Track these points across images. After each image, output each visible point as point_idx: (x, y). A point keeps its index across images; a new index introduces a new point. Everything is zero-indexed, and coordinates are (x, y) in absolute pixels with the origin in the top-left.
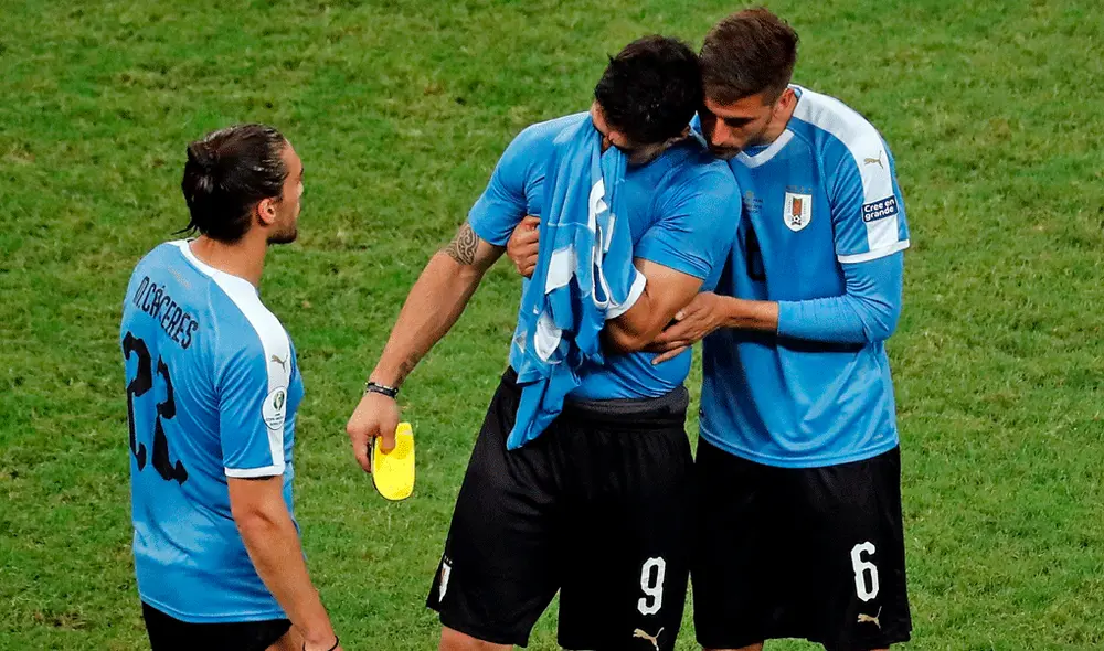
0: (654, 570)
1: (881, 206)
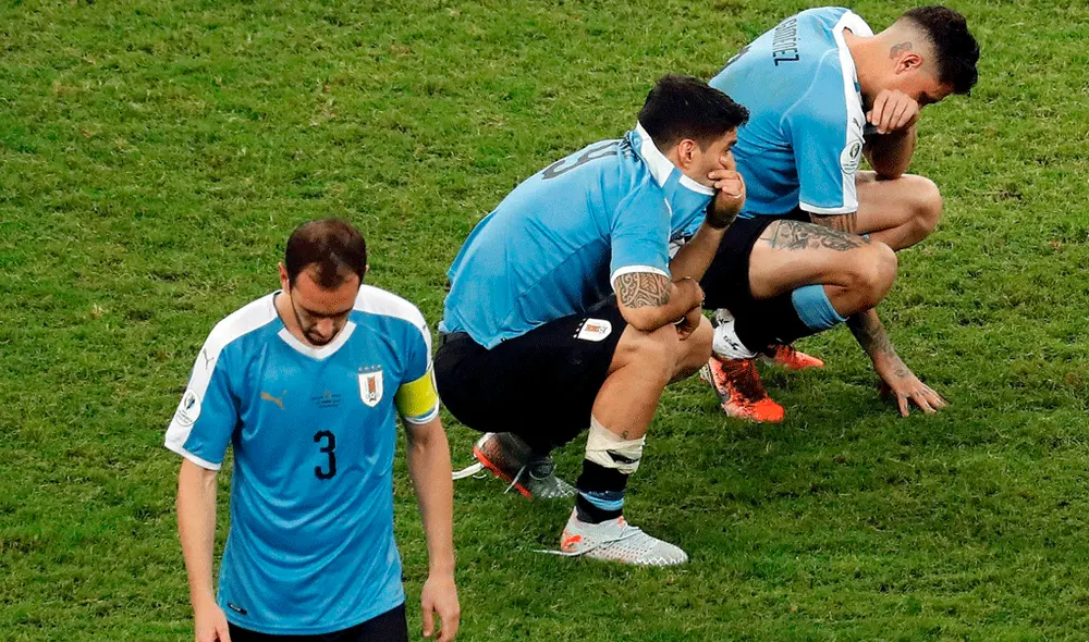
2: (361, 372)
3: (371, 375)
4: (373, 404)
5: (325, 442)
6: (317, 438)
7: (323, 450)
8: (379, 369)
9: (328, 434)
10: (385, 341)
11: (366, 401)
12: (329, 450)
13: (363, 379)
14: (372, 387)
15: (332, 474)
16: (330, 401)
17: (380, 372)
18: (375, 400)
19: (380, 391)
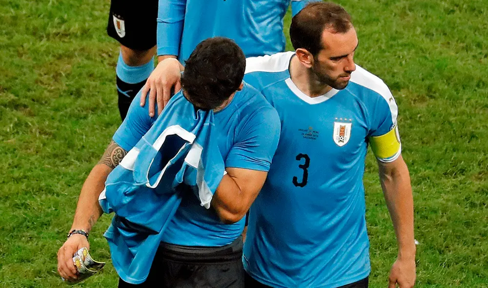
2: (336, 121)
3: (343, 124)
4: (341, 144)
5: (303, 161)
6: (299, 157)
7: (301, 166)
8: (350, 122)
9: (306, 156)
10: (358, 102)
11: (336, 141)
12: (305, 167)
13: (337, 126)
14: (342, 131)
15: (304, 183)
16: (311, 135)
17: (350, 124)
18: (343, 142)
19: (347, 137)
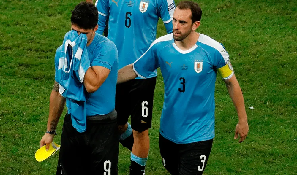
0: (108, 164)
1: (171, 6)
2: (195, 61)
3: (199, 63)
4: (198, 72)
6: (180, 79)
7: (181, 83)
8: (202, 62)
9: (183, 79)
11: (196, 71)
12: (183, 83)
13: (196, 64)
14: (198, 66)
15: (184, 91)
16: (184, 68)
17: (202, 63)
18: (199, 71)
19: (201, 69)
